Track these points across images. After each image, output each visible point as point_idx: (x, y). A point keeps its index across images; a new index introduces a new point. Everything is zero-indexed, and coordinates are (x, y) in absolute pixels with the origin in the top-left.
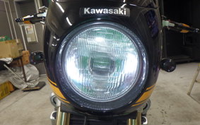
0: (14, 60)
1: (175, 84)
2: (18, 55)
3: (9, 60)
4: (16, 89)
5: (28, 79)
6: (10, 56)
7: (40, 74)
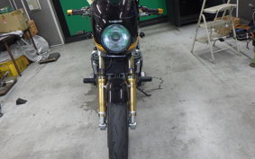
0: (25, 32)
1: (184, 45)
2: (26, 27)
3: (19, 32)
4: (31, 62)
5: (40, 51)
6: (19, 29)
7: (50, 45)
